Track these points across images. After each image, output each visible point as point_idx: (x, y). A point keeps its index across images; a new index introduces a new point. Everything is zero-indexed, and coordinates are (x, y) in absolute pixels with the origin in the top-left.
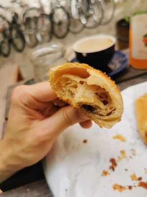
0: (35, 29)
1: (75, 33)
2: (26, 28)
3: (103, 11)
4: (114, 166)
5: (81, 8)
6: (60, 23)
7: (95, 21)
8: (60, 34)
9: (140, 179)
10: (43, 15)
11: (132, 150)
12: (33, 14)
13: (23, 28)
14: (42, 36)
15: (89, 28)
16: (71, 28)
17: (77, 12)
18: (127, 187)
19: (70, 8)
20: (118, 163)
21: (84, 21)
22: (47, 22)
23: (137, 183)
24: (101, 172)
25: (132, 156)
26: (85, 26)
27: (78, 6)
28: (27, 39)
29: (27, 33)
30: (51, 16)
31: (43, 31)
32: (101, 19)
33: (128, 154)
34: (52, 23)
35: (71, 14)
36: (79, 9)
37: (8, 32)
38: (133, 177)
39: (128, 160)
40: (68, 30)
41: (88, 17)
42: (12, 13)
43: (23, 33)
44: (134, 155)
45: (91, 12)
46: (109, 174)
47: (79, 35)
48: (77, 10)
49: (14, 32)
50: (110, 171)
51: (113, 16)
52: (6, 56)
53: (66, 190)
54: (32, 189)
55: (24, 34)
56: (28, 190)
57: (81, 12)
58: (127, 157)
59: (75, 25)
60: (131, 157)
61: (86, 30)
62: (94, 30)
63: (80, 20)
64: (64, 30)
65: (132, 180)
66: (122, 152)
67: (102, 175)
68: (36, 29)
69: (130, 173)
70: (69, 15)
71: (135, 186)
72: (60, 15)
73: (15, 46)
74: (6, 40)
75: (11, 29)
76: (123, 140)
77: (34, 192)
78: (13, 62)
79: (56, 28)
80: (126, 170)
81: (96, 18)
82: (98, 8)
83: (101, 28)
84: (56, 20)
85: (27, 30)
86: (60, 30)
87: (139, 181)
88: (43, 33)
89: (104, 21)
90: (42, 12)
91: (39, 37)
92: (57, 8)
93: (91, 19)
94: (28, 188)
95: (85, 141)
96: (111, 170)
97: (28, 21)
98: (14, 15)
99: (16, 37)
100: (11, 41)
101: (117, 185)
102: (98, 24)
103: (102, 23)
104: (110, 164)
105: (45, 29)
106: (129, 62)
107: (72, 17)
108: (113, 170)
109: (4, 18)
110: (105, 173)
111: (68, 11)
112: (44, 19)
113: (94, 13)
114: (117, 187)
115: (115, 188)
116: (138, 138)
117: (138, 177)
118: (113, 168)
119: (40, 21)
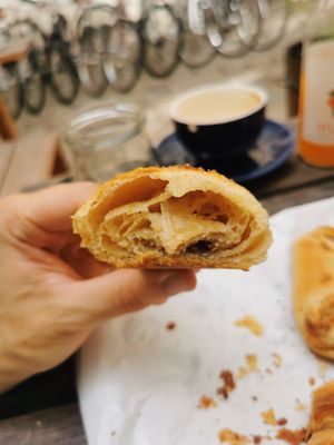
0: (102, 54)
1: (193, 67)
2: (83, 51)
3: (260, 19)
4: (228, 389)
5: (210, 9)
6: (160, 43)
7: (241, 42)
8: (158, 69)
9: (283, 422)
10: (123, 23)
11: (274, 355)
12: (99, 19)
13: (75, 50)
14: (119, 71)
15: (227, 56)
16: (185, 56)
17: (202, 19)
18: (252, 439)
19: (185, 9)
20: (239, 383)
21: (215, 40)
22: (131, 38)
23: (275, 430)
24: (197, 399)
25: (272, 368)
26: (216, 52)
27: (205, 4)
28: (84, 76)
29: (83, 61)
30: (140, 26)
31: (120, 59)
32: (255, 38)
33: (264, 363)
34: (143, 41)
35: (187, 22)
36: (206, 12)
37: (42, 58)
38: (268, 417)
39: (262, 377)
40: (178, 59)
41: (225, 32)
42: (53, 16)
43: (75, 61)
44: (278, 366)
45: (233, 20)
46: (215, 405)
47: (202, 72)
48: (202, 13)
49: (56, 59)
50: (217, 399)
51: (283, 32)
52: (35, 111)
53: (113, 434)
54: (47, 423)
55: (78, 65)
56: (39, 423)
57: (209, 19)
58: (259, 371)
59: (195, 48)
60: (268, 371)
61: (219, 61)
62: (239, 63)
63: (206, 38)
64: (169, 59)
65: (266, 422)
66: (251, 359)
67: (199, 407)
68: (105, 54)
69: (262, 407)
70: (181, 25)
71: (269, 438)
72: (162, 25)
73: (56, 90)
74: (37, 77)
75: (48, 51)
76: (257, 331)
77: (51, 429)
78: (50, 127)
79: (151, 53)
80: (255, 399)
81: (243, 34)
82: (251, 10)
83: (254, 57)
84: (152, 35)
85: (86, 55)
86: (160, 58)
87: (279, 428)
88: (120, 65)
89: (262, 41)
90: (120, 17)
91: (110, 72)
92: (157, 7)
93: (233, 37)
94: (39, 419)
95: (171, 327)
96: (221, 396)
97: (88, 34)
98: (56, 20)
99: (60, 71)
100: (47, 79)
101: (230, 432)
102: (249, 48)
103: (257, 48)
104: (221, 383)
105: (125, 55)
106: (296, 149)
107: (189, 30)
108: (226, 396)
109: (35, 27)
110: (206, 402)
111: (181, 15)
112: (125, 32)
113: (241, 24)
114: (228, 435)
115: (223, 438)
116: (293, 329)
117: (278, 417)
118: (224, 393)
119: (115, 36)
